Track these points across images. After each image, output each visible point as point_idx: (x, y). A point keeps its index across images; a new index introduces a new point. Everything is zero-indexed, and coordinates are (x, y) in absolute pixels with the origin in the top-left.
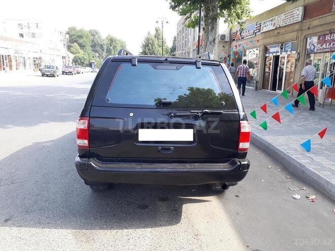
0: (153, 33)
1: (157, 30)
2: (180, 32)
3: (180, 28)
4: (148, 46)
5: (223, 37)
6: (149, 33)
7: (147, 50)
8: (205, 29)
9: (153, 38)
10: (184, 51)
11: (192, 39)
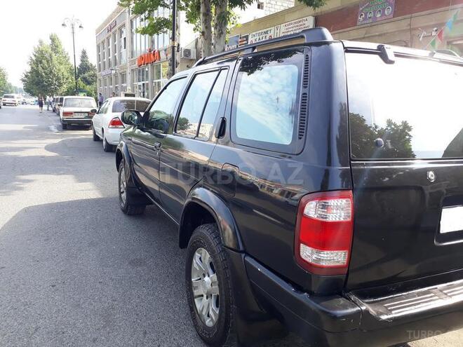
0: (48, 42)
1: (53, 39)
2: (103, 43)
3: (104, 37)
4: (41, 62)
5: (187, 52)
6: (41, 42)
7: (40, 69)
8: (206, 34)
9: (50, 50)
10: (113, 72)
11: (129, 54)
